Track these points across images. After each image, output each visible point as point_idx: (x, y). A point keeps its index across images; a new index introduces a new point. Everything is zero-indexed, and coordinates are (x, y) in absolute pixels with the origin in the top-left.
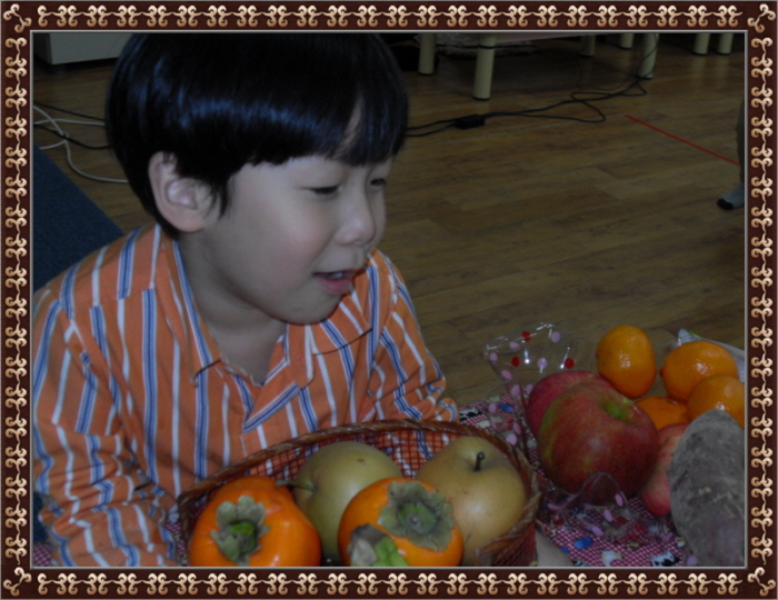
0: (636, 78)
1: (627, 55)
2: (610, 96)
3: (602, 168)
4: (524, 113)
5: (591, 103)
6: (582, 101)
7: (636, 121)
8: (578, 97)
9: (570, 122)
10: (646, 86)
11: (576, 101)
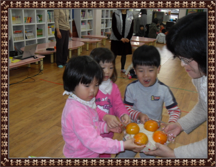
0: (40, 71)
1: (37, 65)
2: (36, 75)
3: (37, 92)
4: (18, 83)
5: (32, 78)
6: (30, 78)
7: (42, 80)
8: (29, 77)
9: (28, 83)
10: (42, 72)
11: (28, 78)
